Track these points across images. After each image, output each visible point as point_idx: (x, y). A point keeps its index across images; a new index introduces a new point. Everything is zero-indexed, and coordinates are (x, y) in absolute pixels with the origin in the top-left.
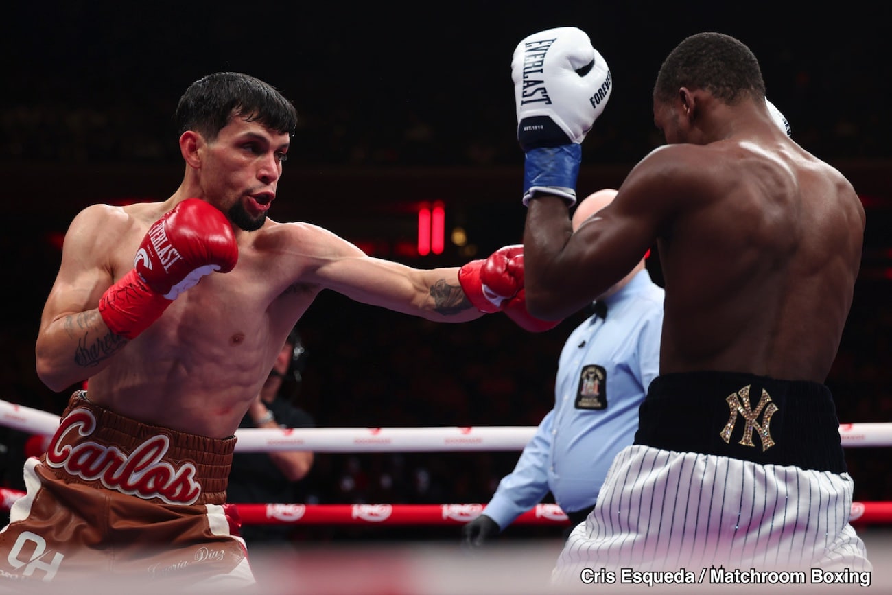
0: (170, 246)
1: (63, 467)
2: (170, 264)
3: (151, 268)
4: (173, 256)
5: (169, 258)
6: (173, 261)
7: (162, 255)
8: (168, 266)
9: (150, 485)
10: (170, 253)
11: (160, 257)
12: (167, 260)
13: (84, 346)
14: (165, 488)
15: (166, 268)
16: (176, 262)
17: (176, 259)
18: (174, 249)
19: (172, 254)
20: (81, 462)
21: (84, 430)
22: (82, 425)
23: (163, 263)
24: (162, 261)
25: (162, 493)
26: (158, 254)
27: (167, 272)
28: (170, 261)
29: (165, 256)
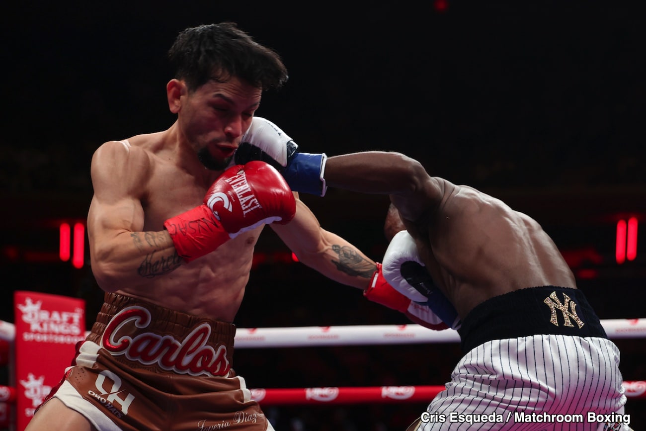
0: (253, 196)
1: (124, 354)
2: (249, 210)
3: (230, 209)
4: (254, 204)
5: (250, 205)
6: (252, 209)
7: (244, 201)
8: (247, 212)
9: (199, 364)
10: (252, 201)
11: (242, 203)
12: (247, 207)
13: (150, 261)
14: (209, 366)
15: (245, 213)
16: (255, 209)
17: (255, 207)
18: (255, 199)
19: (253, 203)
20: (141, 348)
21: (141, 323)
22: (138, 319)
23: (244, 209)
24: (242, 206)
25: (207, 370)
26: (240, 200)
27: (245, 216)
28: (249, 208)
29: (247, 203)
